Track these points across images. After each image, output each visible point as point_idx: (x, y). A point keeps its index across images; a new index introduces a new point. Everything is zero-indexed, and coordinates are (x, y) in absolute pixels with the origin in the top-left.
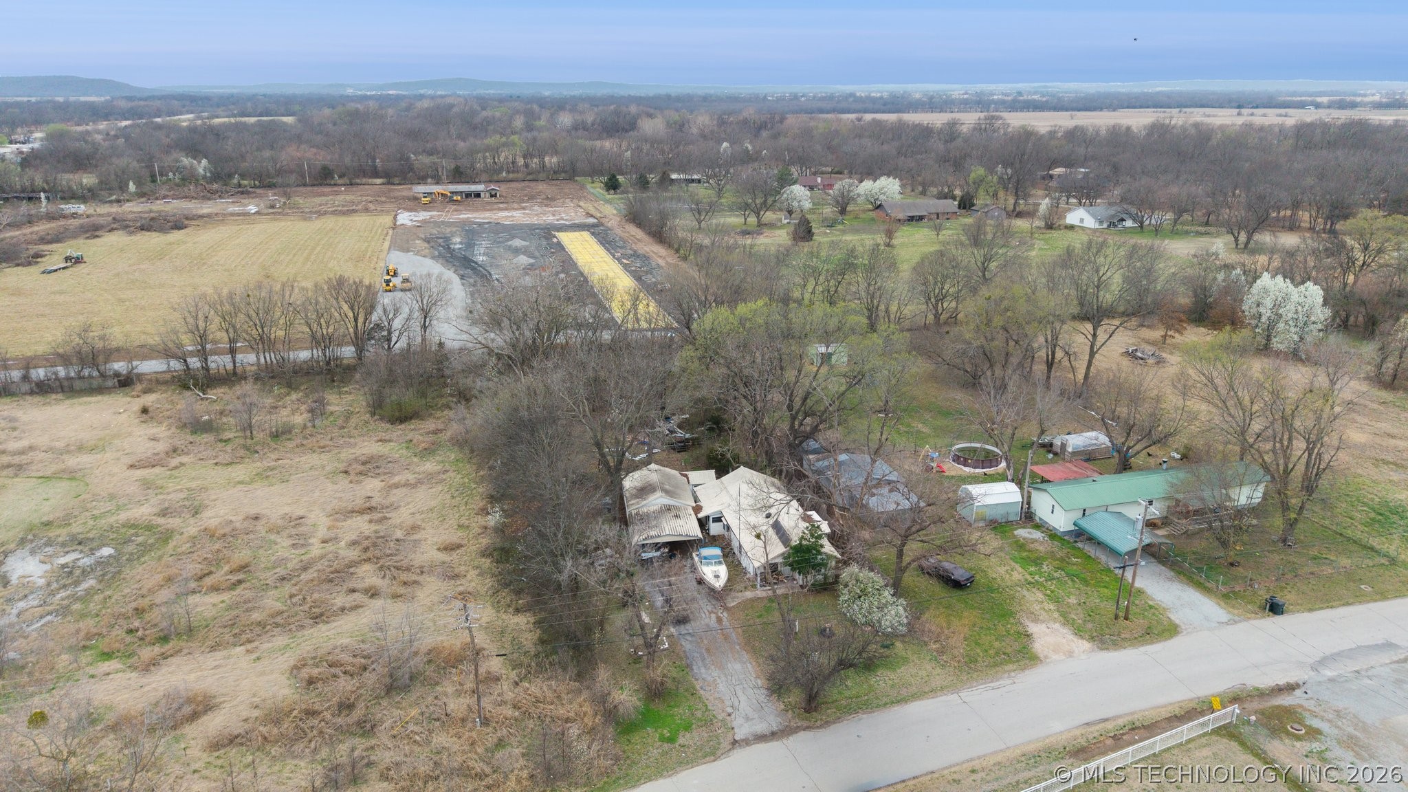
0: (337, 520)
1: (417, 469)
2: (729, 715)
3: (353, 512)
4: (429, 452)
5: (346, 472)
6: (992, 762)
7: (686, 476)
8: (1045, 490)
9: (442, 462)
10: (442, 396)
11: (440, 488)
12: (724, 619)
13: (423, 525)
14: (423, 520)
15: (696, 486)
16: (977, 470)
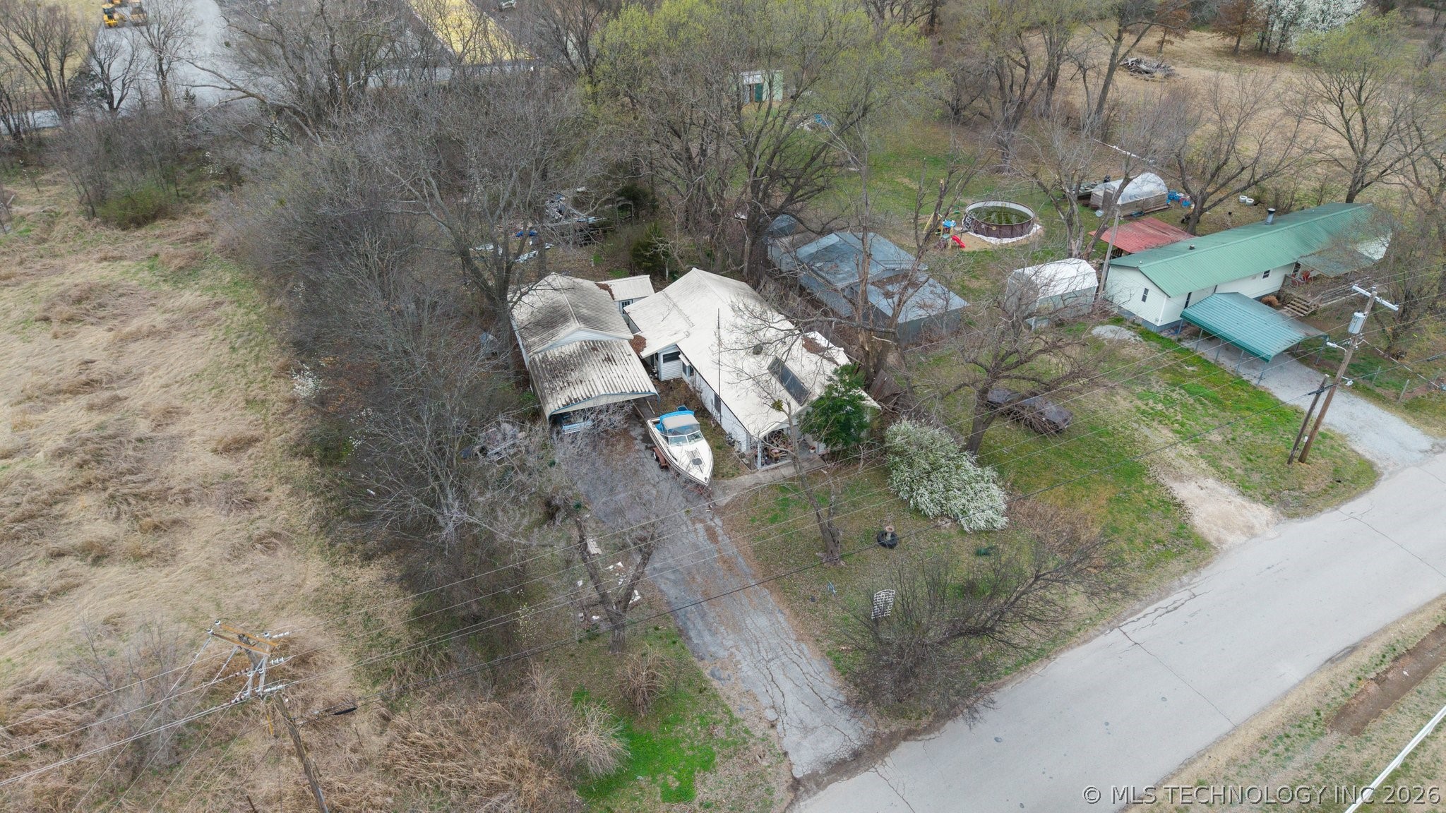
0: (33, 410)
1: (169, 305)
2: (773, 726)
3: (59, 392)
4: (187, 272)
5: (46, 319)
6: (1223, 761)
7: (606, 288)
8: (1136, 269)
9: (212, 288)
10: (202, 179)
11: (211, 335)
12: (719, 531)
13: (186, 405)
14: (184, 395)
15: (626, 303)
16: (1006, 241)
